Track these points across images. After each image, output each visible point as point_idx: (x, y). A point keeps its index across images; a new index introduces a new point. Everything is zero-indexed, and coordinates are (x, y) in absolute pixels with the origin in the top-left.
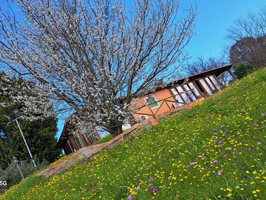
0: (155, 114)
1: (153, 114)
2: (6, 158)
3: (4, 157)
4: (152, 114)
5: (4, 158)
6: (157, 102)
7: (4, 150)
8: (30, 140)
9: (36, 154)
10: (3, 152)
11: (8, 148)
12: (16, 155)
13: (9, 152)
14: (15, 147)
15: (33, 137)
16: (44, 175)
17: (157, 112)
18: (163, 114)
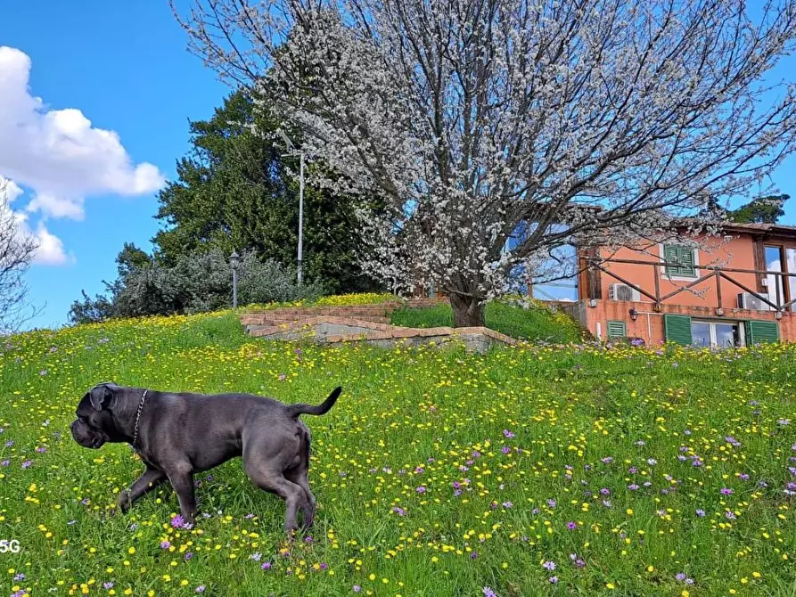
0: (664, 298)
1: (657, 294)
2: (255, 230)
3: (254, 226)
4: (654, 295)
5: (253, 229)
6: (697, 267)
7: (260, 211)
8: (323, 214)
9: (321, 253)
10: (257, 213)
11: (269, 210)
12: (281, 233)
13: (268, 217)
14: (284, 214)
15: (331, 211)
16: (248, 327)
17: (671, 295)
18: (689, 308)
